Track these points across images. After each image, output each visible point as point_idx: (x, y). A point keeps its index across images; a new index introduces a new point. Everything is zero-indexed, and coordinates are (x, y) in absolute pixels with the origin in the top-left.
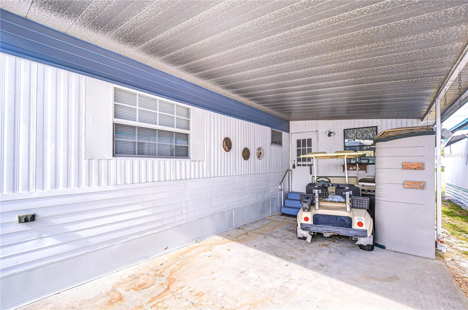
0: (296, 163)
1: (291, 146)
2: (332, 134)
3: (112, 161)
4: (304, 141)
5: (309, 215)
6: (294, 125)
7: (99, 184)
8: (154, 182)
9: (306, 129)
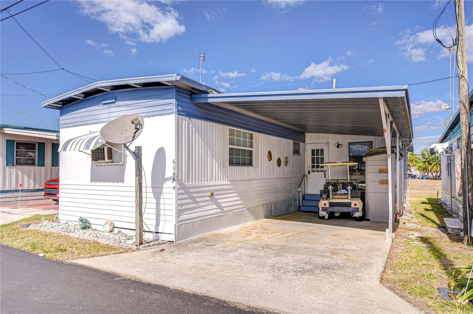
0: (310, 169)
1: (306, 154)
2: (340, 146)
3: (229, 167)
4: (318, 150)
5: (327, 202)
6: (309, 137)
7: (225, 180)
8: (241, 180)
9: (319, 140)
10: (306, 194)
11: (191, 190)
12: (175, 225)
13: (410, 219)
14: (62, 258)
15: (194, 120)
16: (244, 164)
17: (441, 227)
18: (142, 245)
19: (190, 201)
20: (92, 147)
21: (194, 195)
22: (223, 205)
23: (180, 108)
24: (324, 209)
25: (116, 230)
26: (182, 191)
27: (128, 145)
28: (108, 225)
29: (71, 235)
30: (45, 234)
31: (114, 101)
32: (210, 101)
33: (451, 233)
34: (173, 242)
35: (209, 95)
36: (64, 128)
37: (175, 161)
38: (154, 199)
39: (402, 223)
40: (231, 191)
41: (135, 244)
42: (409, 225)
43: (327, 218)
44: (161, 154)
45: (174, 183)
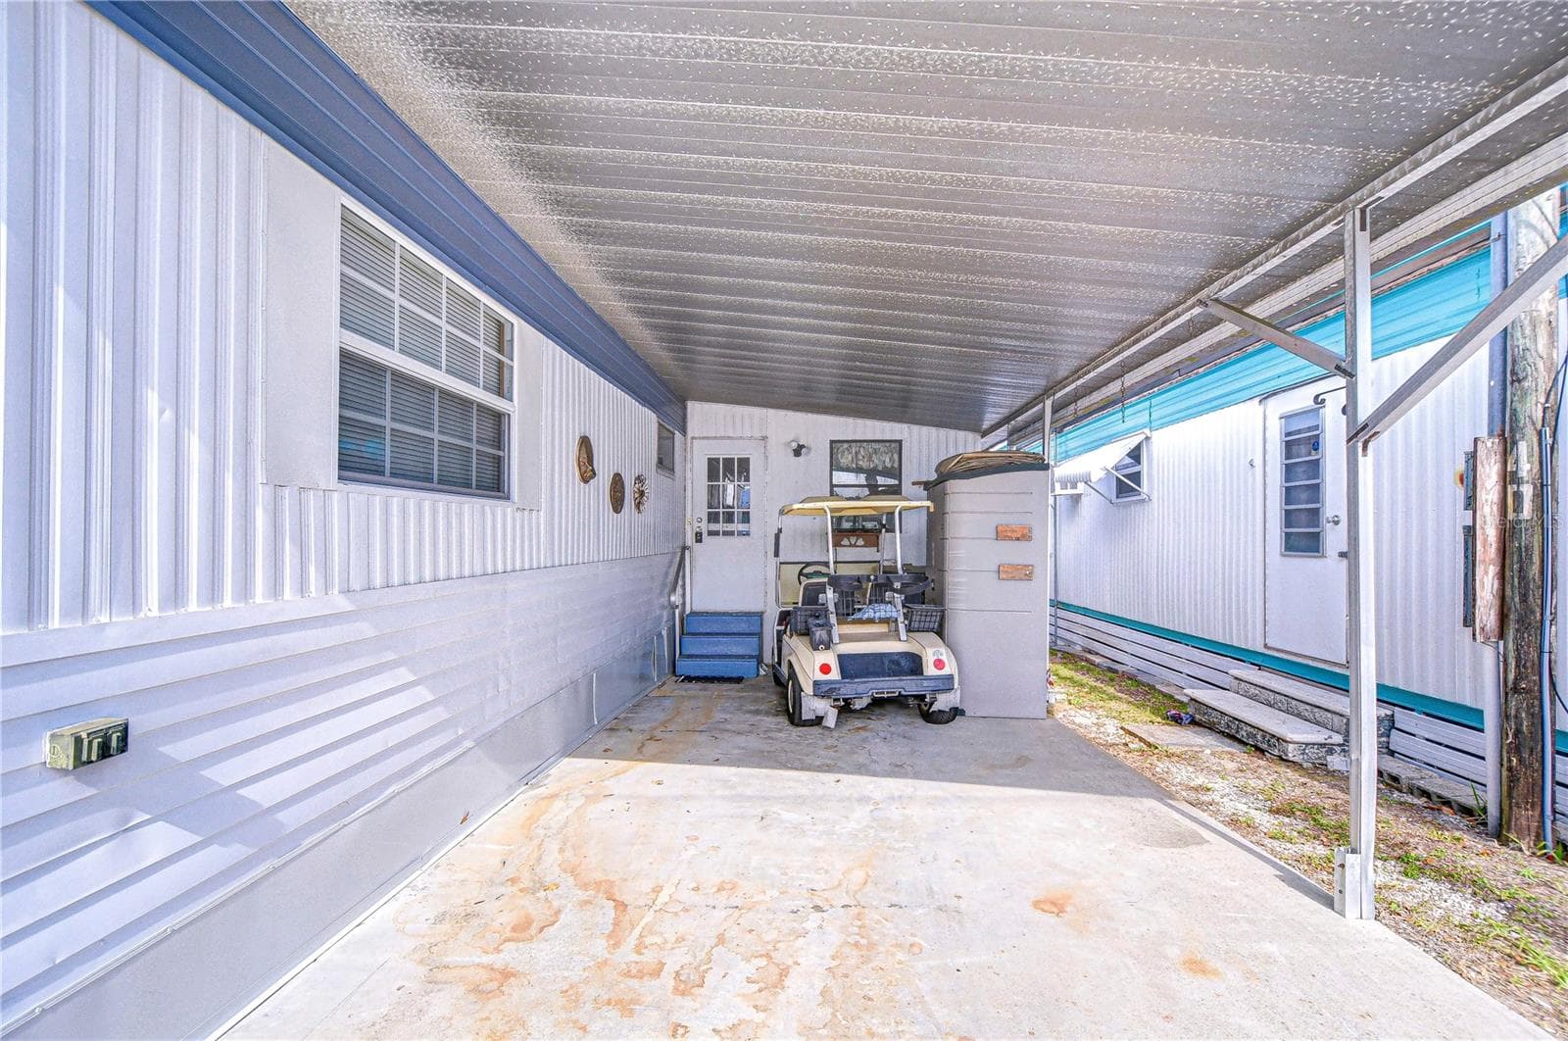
0: (704, 527)
1: (689, 475)
2: (804, 450)
3: (336, 496)
4: (729, 462)
5: (829, 658)
6: (699, 414)
7: (304, 589)
9: (734, 429)
10: (690, 611)
16: (456, 482)
17: (1187, 723)
22: (268, 790)
24: (822, 690)
43: (833, 726)
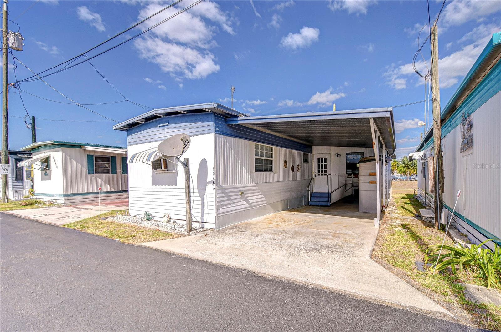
0: (317, 173)
1: (313, 162)
2: (339, 156)
3: (255, 173)
4: (322, 159)
6: (316, 149)
7: (252, 183)
8: (264, 183)
9: (323, 152)
10: (313, 192)
11: (227, 191)
12: (216, 216)
13: (393, 210)
14: (133, 242)
15: (227, 137)
16: (266, 170)
17: (417, 216)
18: (191, 231)
19: (226, 198)
20: (152, 159)
21: (229, 194)
22: (251, 201)
23: (217, 129)
25: (172, 221)
26: (220, 191)
27: (179, 157)
28: (166, 217)
29: (138, 224)
30: (119, 224)
31: (167, 124)
32: (240, 123)
33: (425, 220)
34: (214, 229)
35: (239, 119)
36: (131, 145)
37: (214, 169)
38: (200, 197)
39: (387, 214)
40: (257, 191)
41: (186, 231)
42: (392, 215)
44: (203, 164)
45: (214, 185)
